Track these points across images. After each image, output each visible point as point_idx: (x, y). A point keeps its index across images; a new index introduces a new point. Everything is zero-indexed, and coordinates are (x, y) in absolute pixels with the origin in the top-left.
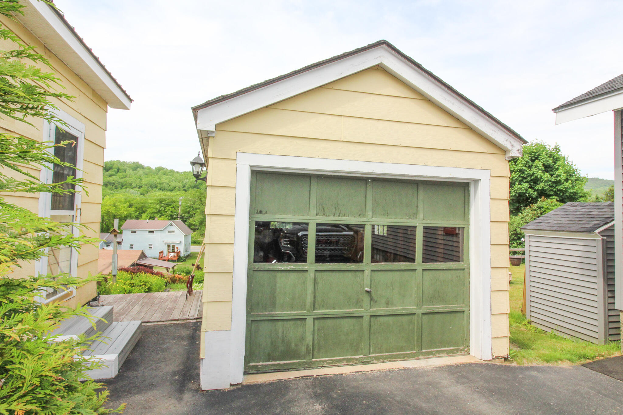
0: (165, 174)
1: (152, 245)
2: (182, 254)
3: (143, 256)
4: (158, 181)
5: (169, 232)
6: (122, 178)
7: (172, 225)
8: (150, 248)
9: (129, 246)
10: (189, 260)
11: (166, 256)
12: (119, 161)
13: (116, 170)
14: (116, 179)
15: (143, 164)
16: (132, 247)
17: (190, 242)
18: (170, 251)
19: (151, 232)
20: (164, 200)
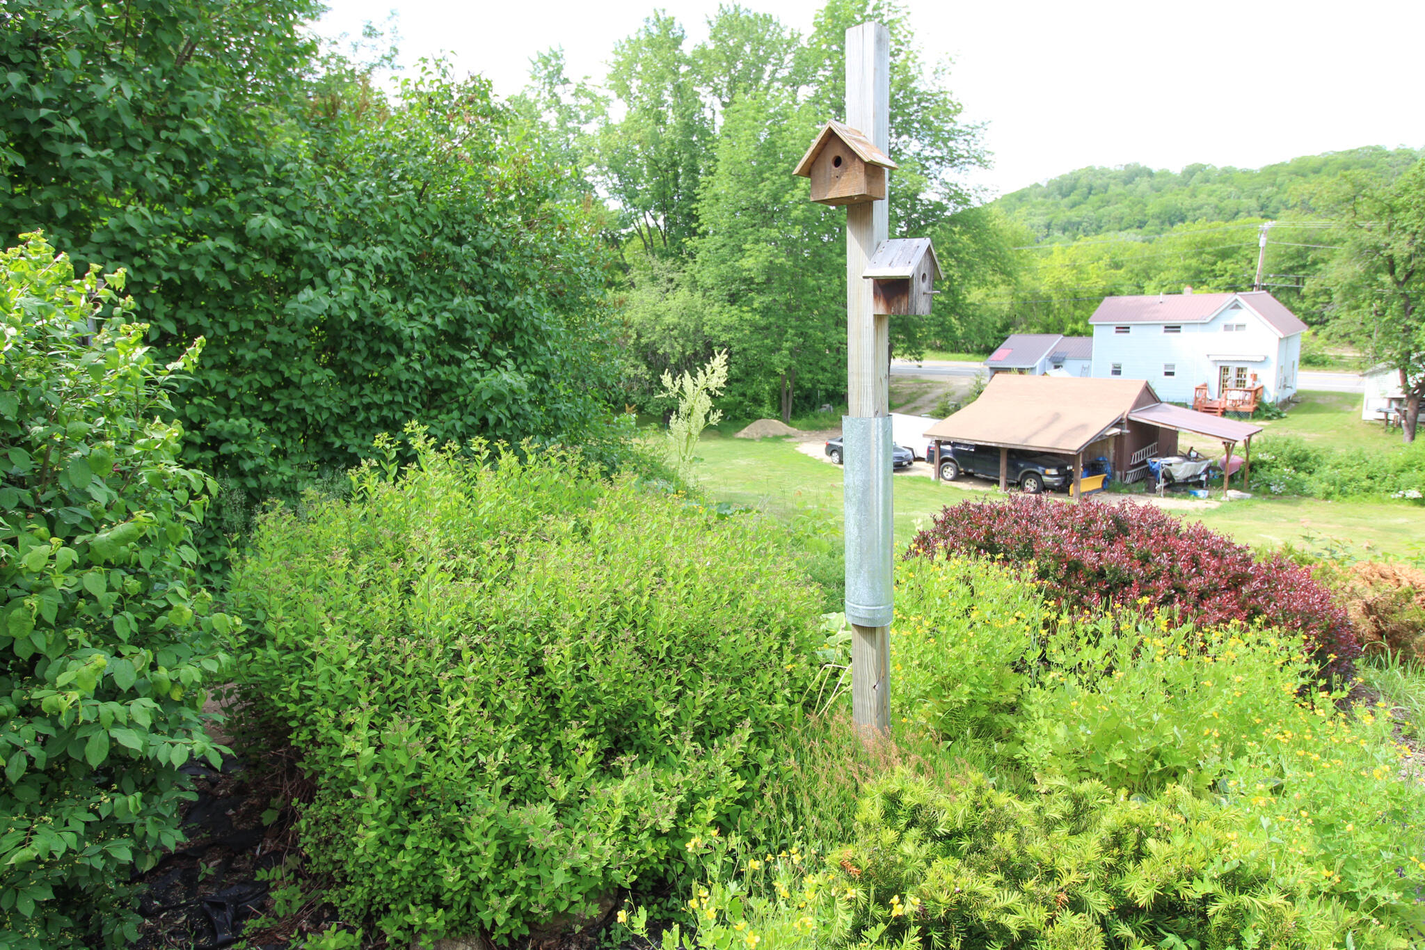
0: (1207, 181)
1: (1173, 366)
2: (1270, 397)
3: (1149, 397)
4: (1188, 202)
5: (1227, 328)
6: (1100, 207)
7: (1237, 307)
8: (1167, 374)
9: (1111, 368)
10: (1291, 416)
11: (1215, 397)
12: (1091, 169)
13: (1085, 190)
14: (1085, 212)
15: (1149, 166)
16: (1117, 372)
17: (1296, 358)
18: (1231, 384)
19: (1174, 328)
20: (1210, 243)
